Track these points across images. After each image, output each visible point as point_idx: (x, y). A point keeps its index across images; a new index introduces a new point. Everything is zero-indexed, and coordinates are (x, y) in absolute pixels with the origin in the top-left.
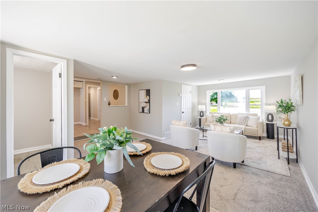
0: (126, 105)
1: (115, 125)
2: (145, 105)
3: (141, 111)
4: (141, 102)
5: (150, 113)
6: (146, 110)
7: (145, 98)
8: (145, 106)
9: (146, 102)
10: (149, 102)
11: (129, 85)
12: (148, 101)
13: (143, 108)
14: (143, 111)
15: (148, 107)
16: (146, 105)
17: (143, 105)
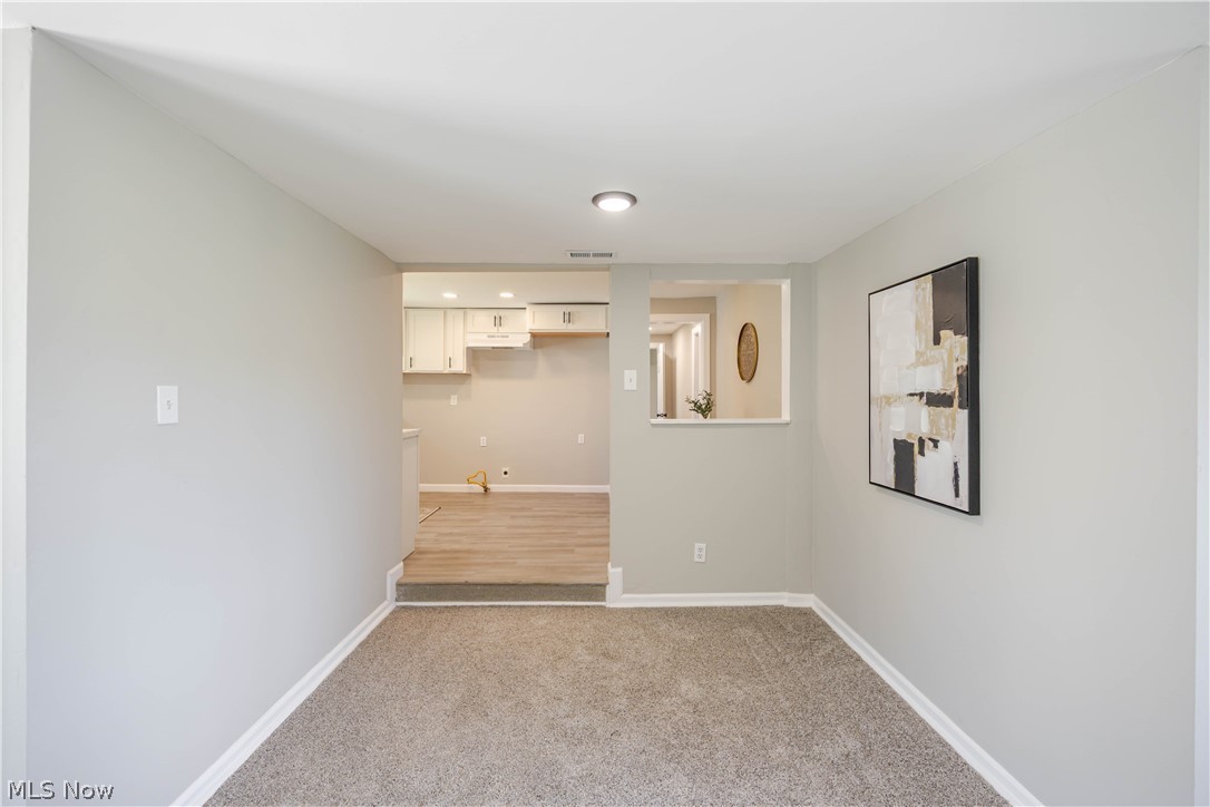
0: (786, 417)
1: (697, 545)
2: (921, 421)
3: (889, 478)
4: (888, 400)
5: (974, 509)
6: (934, 472)
7: (922, 360)
8: (924, 430)
9: (936, 400)
10: (970, 391)
11: (804, 274)
12: (952, 387)
13: (905, 454)
14: (905, 482)
15: (953, 449)
16: (932, 423)
17: (911, 421)
